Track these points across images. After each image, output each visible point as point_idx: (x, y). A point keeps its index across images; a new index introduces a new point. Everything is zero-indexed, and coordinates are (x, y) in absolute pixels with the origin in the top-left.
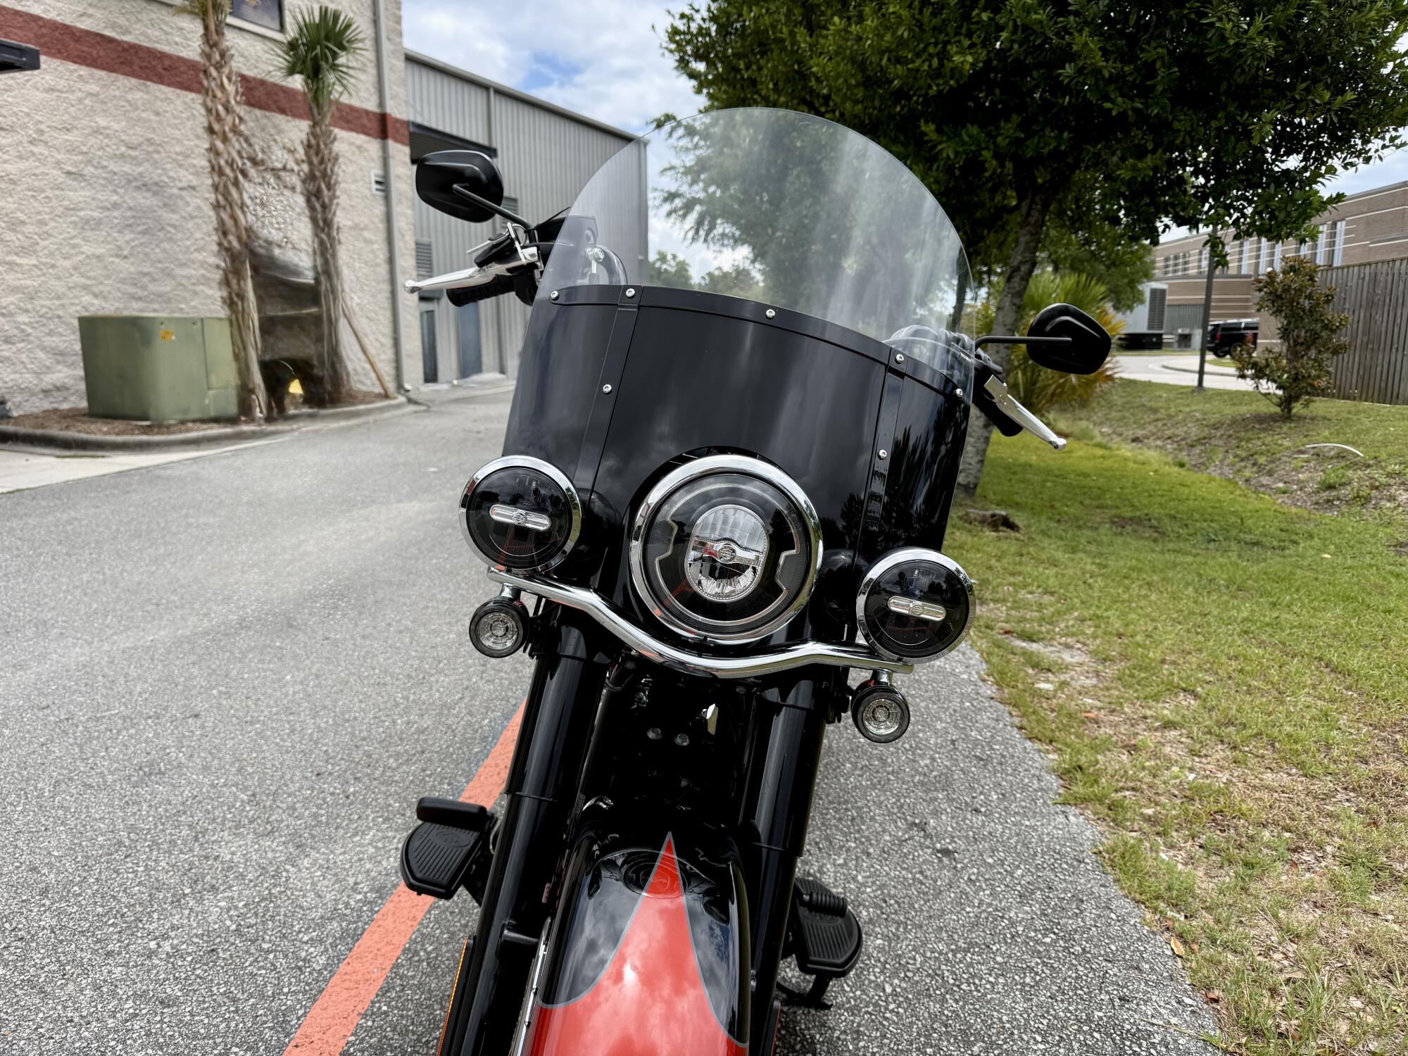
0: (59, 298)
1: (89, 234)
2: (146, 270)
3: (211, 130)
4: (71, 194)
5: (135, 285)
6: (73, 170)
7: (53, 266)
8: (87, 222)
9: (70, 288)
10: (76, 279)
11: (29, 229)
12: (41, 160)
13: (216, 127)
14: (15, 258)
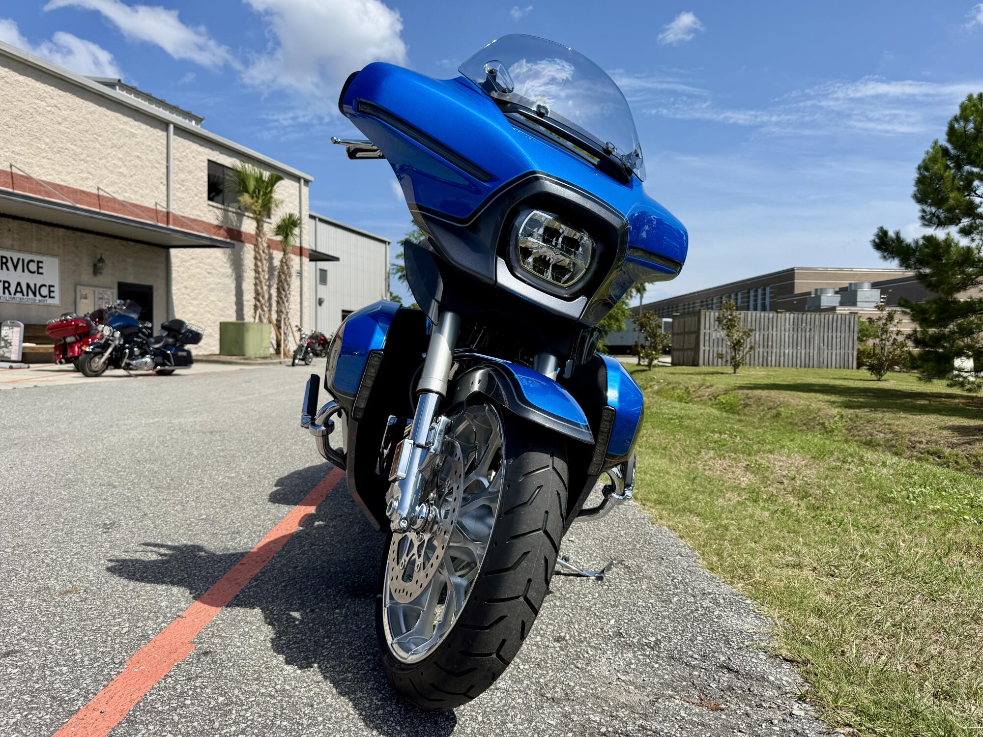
0: (202, 315)
1: (212, 293)
2: (226, 305)
3: (256, 258)
4: (208, 280)
5: (223, 311)
6: (209, 271)
7: (201, 304)
8: (211, 289)
9: (205, 312)
10: (207, 309)
11: (196, 292)
12: (202, 269)
13: (259, 258)
14: (191, 301)
